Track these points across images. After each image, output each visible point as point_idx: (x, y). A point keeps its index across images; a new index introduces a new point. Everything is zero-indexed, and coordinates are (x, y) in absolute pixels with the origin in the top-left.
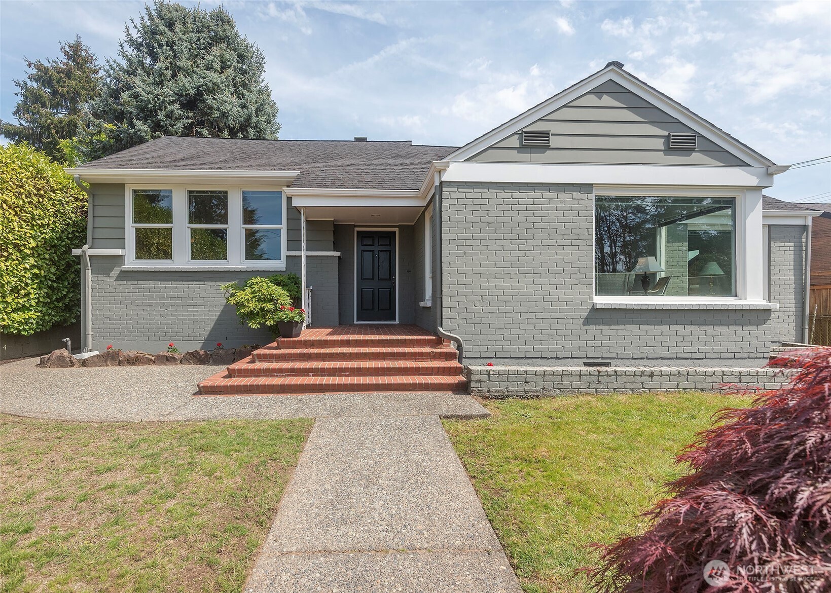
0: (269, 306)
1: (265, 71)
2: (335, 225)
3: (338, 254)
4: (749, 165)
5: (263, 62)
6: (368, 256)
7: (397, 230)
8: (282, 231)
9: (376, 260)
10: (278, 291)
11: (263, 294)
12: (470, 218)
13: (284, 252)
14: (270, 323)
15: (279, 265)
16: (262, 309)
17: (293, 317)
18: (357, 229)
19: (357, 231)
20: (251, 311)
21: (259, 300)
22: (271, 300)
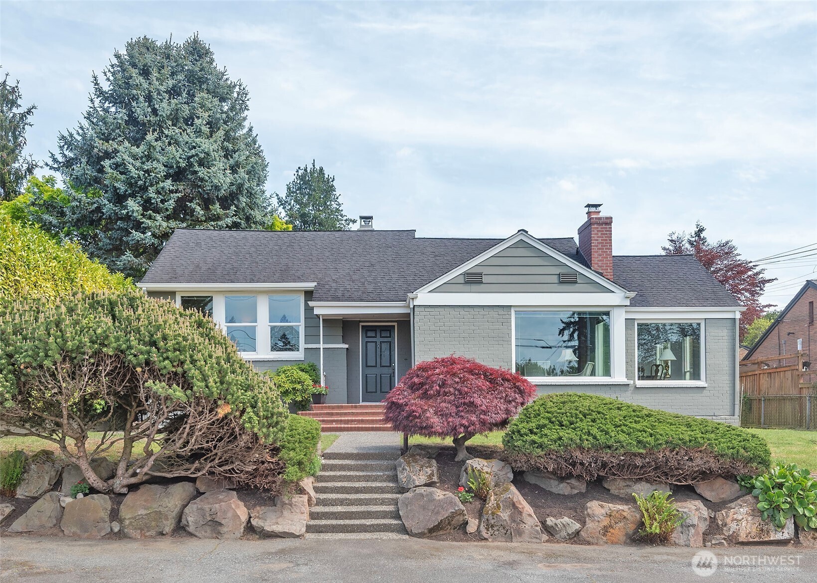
0: (299, 387)
1: (248, 110)
2: (343, 321)
3: (347, 346)
4: (613, 292)
5: (246, 99)
6: (371, 346)
7: (395, 324)
8: (300, 328)
9: (378, 350)
10: (304, 376)
11: (294, 378)
12: (433, 328)
13: (302, 345)
14: (299, 399)
15: (299, 355)
16: (294, 389)
17: (321, 391)
18: (362, 324)
19: (362, 326)
20: (286, 390)
21: (292, 382)
22: (299, 383)
